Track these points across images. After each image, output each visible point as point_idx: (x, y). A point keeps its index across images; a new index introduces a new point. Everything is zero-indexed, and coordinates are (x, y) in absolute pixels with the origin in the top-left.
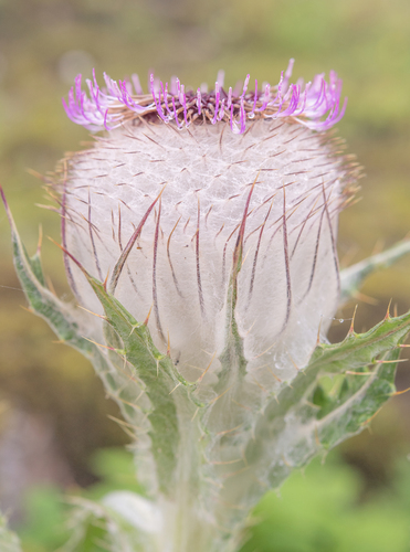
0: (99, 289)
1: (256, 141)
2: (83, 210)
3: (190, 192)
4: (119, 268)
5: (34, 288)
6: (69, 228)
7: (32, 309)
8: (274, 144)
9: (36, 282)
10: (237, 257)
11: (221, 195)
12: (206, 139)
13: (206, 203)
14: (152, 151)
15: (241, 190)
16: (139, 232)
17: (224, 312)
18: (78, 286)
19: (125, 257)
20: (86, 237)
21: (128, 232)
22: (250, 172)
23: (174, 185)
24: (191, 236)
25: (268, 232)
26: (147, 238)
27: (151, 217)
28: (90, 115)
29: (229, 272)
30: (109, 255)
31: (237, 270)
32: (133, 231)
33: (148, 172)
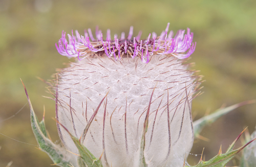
0: (77, 142)
1: (153, 66)
2: (67, 100)
3: (121, 92)
4: (86, 130)
5: (42, 138)
6: (59, 108)
7: (40, 148)
8: (162, 68)
9: (43, 135)
10: (145, 126)
11: (136, 93)
12: (128, 65)
13: (129, 98)
14: (102, 71)
15: (147, 91)
16: (96, 112)
17: (139, 152)
18: (64, 137)
19: (89, 125)
20: (68, 113)
21: (91, 112)
22: (150, 82)
23: (113, 89)
24: (121, 114)
25: (160, 112)
26: (100, 115)
27: (102, 105)
28: (70, 52)
29: (142, 133)
30: (80, 123)
31: (145, 131)
32: (93, 112)
33: (100, 82)
